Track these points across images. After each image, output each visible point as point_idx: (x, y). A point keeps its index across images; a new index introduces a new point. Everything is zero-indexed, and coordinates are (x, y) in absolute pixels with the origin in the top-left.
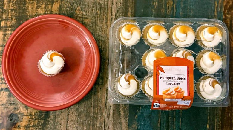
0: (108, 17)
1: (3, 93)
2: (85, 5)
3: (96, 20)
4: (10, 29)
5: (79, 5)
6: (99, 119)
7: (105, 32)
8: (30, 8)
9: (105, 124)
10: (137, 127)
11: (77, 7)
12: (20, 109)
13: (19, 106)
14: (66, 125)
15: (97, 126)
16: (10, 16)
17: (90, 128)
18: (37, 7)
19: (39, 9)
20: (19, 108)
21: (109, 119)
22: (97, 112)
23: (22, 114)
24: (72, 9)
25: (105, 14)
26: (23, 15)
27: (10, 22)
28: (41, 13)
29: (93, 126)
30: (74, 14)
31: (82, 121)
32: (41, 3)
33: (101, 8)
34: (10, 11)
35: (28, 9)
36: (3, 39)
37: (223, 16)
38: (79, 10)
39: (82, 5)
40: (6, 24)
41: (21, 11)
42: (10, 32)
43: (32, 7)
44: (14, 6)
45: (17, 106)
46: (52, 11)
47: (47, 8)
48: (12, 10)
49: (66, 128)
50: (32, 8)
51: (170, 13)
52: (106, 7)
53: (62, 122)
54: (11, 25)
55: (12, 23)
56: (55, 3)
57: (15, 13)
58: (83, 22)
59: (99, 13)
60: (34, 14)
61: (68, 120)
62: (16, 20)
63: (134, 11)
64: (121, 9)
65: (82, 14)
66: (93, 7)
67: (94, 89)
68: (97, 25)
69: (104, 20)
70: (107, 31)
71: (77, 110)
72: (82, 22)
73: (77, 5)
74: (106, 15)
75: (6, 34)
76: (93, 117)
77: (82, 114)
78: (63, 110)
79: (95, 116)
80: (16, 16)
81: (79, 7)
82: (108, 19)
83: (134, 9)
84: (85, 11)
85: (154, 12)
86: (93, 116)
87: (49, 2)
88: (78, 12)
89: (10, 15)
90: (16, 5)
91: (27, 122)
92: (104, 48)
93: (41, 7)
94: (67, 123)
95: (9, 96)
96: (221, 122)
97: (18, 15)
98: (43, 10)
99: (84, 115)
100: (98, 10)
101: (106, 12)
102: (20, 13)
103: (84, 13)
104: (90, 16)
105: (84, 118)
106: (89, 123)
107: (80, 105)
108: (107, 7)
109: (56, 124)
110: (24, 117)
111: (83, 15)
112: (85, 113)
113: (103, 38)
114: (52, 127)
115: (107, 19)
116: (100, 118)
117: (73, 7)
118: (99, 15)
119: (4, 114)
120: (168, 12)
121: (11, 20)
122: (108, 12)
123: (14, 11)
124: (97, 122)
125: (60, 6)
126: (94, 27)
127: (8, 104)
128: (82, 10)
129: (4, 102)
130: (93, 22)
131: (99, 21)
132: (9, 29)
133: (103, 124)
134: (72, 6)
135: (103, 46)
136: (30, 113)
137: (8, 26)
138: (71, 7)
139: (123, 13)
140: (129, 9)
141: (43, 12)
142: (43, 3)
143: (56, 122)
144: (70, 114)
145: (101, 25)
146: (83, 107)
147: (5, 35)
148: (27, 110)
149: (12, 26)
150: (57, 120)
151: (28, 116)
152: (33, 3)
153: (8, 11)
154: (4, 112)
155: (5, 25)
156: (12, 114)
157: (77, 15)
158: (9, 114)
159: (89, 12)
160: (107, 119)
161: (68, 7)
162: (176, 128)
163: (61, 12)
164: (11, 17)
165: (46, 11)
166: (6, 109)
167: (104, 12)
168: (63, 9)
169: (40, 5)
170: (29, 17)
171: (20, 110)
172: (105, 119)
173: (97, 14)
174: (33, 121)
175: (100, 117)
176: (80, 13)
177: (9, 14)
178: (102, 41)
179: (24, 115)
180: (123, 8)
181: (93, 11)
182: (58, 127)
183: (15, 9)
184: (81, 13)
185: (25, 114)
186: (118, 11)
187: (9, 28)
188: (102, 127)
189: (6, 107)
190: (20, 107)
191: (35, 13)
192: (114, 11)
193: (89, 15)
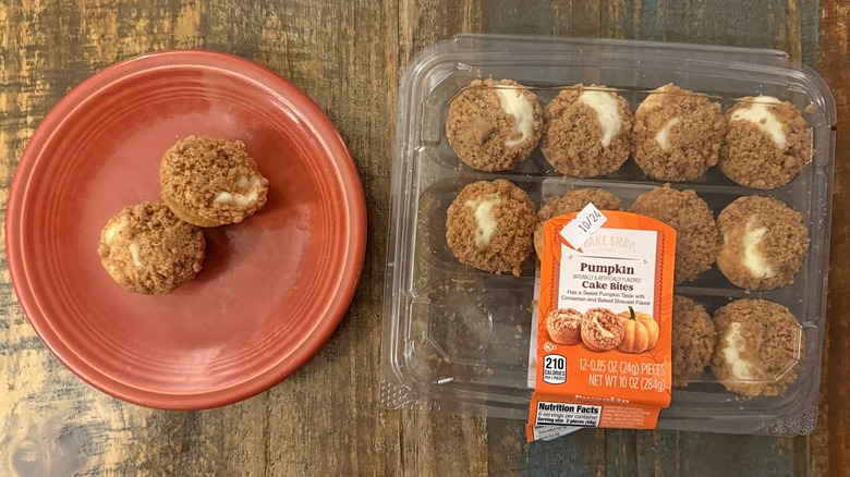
0: (385, 47)
1: (29, 354)
2: (297, 6)
3: (340, 63)
4: (30, 119)
5: (272, 7)
6: (380, 424)
7: (378, 106)
8: (94, 37)
9: (405, 440)
10: (519, 444)
11: (267, 15)
12: (96, 408)
13: (90, 397)
14: (262, 456)
15: (374, 453)
16: (24, 73)
17: (349, 459)
18: (119, 29)
19: (126, 36)
20: (89, 405)
21: (416, 422)
22: (370, 400)
23: (103, 426)
24: (247, 25)
25: (373, 34)
26: (72, 65)
27: (28, 94)
28: (138, 49)
29: (361, 451)
30: (257, 43)
31: (320, 438)
32: (134, 15)
33: (356, 12)
34: (22, 52)
35: (89, 41)
36: (8, 160)
37: (820, 11)
38: (275, 30)
39: (285, 6)
40: (15, 101)
41: (63, 51)
42: (30, 133)
43: (102, 30)
44: (34, 32)
45: (81, 398)
46: (176, 38)
47: (155, 31)
48: (30, 49)
49: (262, 466)
50: (103, 36)
51: (621, 13)
52: (374, 7)
53: (249, 446)
54: (34, 106)
55: (36, 97)
56: (183, 9)
57: (43, 60)
58: (292, 72)
59: (351, 32)
60: (110, 57)
61: (269, 438)
62: (48, 87)
63: (483, 16)
64: (434, 13)
65: (288, 41)
66: (326, 11)
67: (353, 320)
68: (346, 79)
69: (374, 57)
70: (385, 100)
71: (299, 398)
72: (289, 74)
73: (267, 7)
74: (376, 40)
75: (19, 141)
76: (360, 419)
77: (318, 412)
78: (247, 402)
79: (366, 414)
80: (46, 72)
81: (274, 18)
82: (388, 53)
83: (482, 10)
84: (296, 30)
85: (560, 14)
86: (358, 416)
87: (163, 6)
88: (272, 36)
89: (25, 67)
90: (41, 29)
91: (124, 451)
92: (379, 168)
93: (134, 27)
94: (267, 447)
95: (51, 363)
96: (826, 407)
97: (52, 65)
98: (144, 39)
99: (324, 415)
100: (347, 20)
101: (378, 26)
102: (59, 56)
103: (294, 37)
104: (317, 47)
105: (327, 425)
106: (347, 441)
107: (309, 382)
108: (381, 9)
109: (226, 454)
110: (111, 435)
111: (290, 44)
112: (329, 407)
113: (373, 130)
114: (213, 462)
115: (381, 53)
116: (385, 423)
117: (253, 20)
118: (351, 42)
119: (40, 430)
120: (611, 8)
121: (32, 85)
122: (383, 27)
123: (37, 52)
124: (372, 436)
125: (204, 18)
126: (337, 87)
127: (50, 395)
128: (285, 27)
129: (37, 387)
130: (332, 71)
131: (355, 64)
132: (26, 122)
133: (395, 442)
134: (248, 13)
135: (375, 160)
136: (131, 418)
137: (23, 109)
138: (244, 18)
139: (441, 29)
140: (465, 10)
141: (144, 48)
142: (139, 12)
143: (226, 445)
144: (273, 413)
145: (363, 78)
146: (319, 385)
147: (14, 144)
148: (118, 412)
149: (35, 110)
150: (227, 438)
151: (124, 429)
152: (103, 16)
153: (18, 55)
154: (40, 421)
155: (11, 107)
156: (66, 428)
157: (268, 48)
158: (59, 427)
159: (312, 31)
160: (409, 425)
161: (231, 19)
162: (661, 440)
163: (210, 41)
164: (31, 77)
165: (152, 44)
166: (44, 412)
167: (370, 27)
168: (214, 28)
169: (132, 22)
170: (95, 69)
171: (94, 411)
172: (401, 424)
173: (343, 36)
174: (144, 446)
175: (384, 417)
176: (279, 39)
177: (20, 65)
178: (369, 139)
179: (110, 430)
180: (439, 9)
181: (329, 29)
182: (233, 463)
183: (42, 43)
184: (284, 38)
185: (115, 425)
186: (421, 21)
187: (26, 116)
188: (393, 453)
189: (44, 404)
190: (92, 401)
191: (115, 55)
192: (406, 20)
193: (314, 42)
